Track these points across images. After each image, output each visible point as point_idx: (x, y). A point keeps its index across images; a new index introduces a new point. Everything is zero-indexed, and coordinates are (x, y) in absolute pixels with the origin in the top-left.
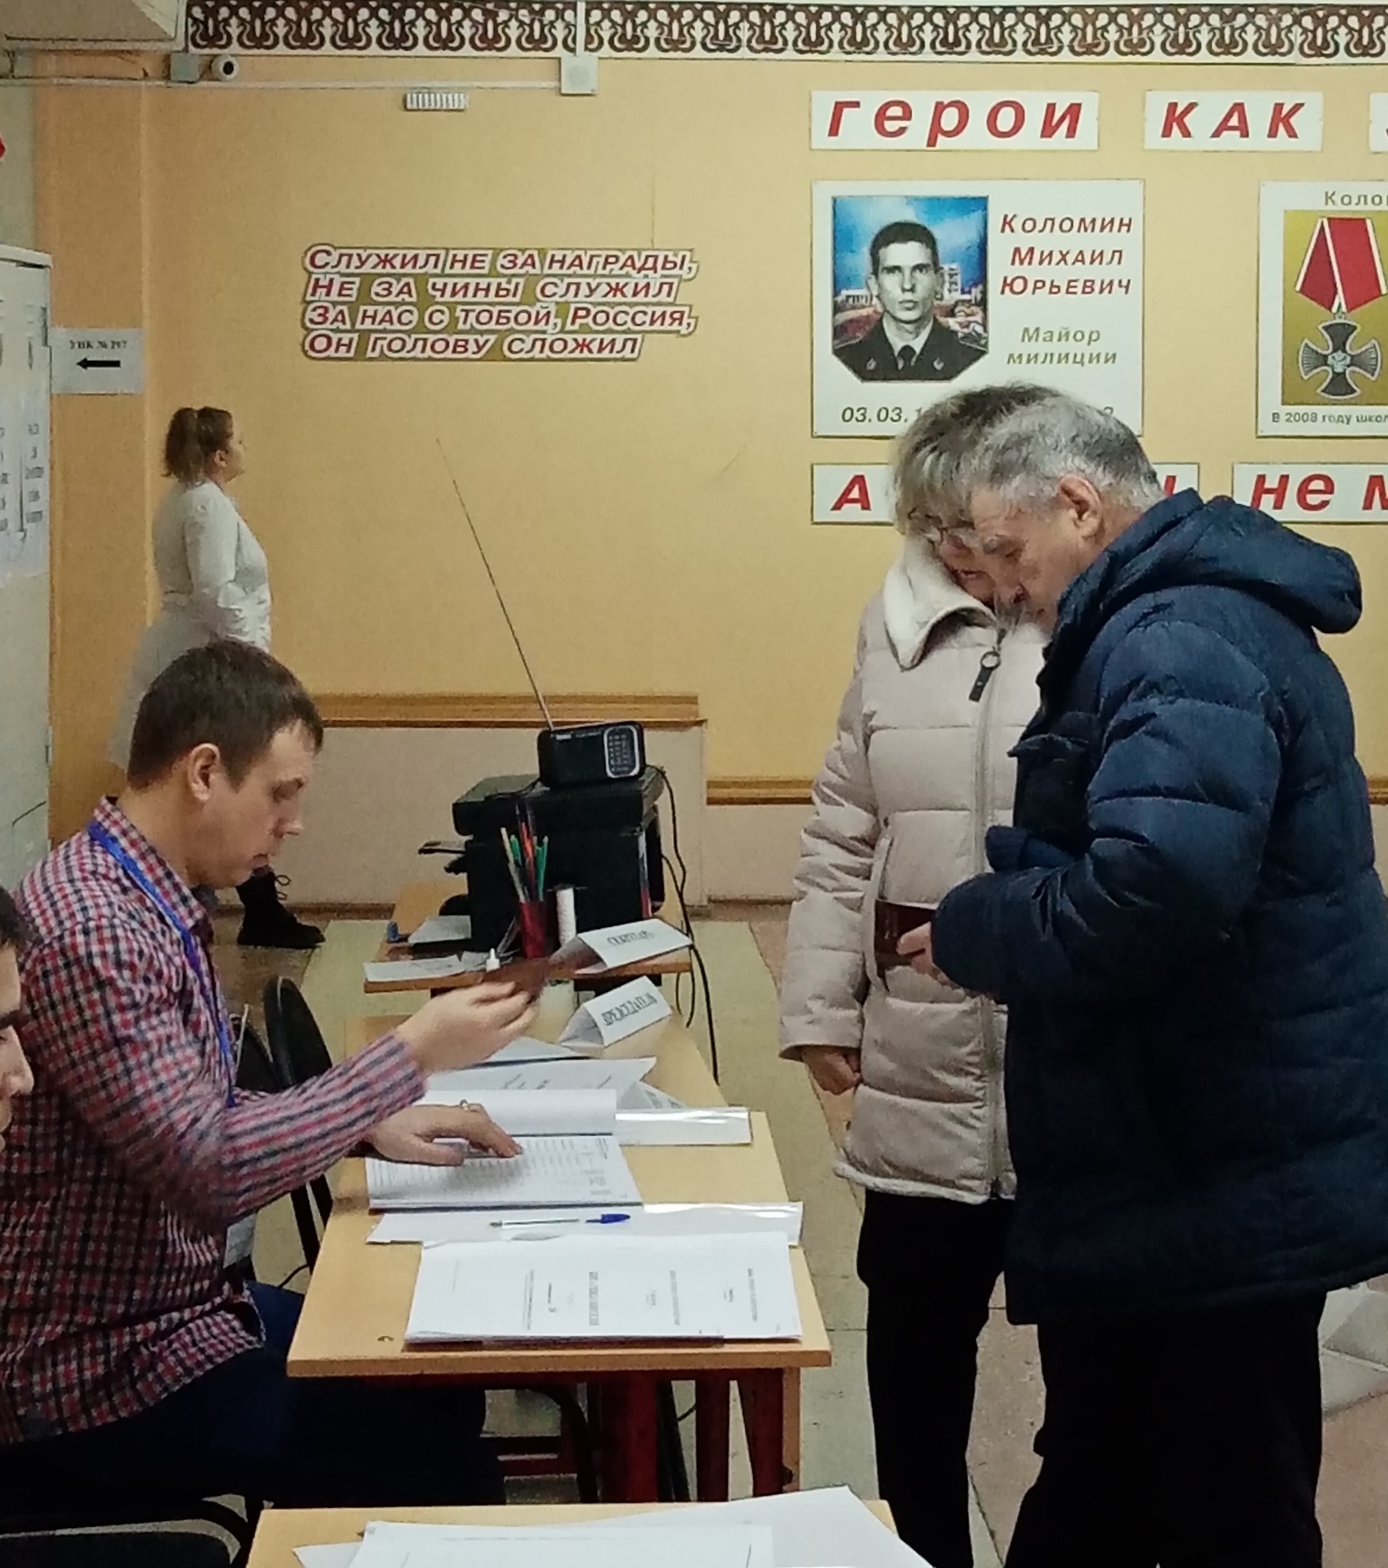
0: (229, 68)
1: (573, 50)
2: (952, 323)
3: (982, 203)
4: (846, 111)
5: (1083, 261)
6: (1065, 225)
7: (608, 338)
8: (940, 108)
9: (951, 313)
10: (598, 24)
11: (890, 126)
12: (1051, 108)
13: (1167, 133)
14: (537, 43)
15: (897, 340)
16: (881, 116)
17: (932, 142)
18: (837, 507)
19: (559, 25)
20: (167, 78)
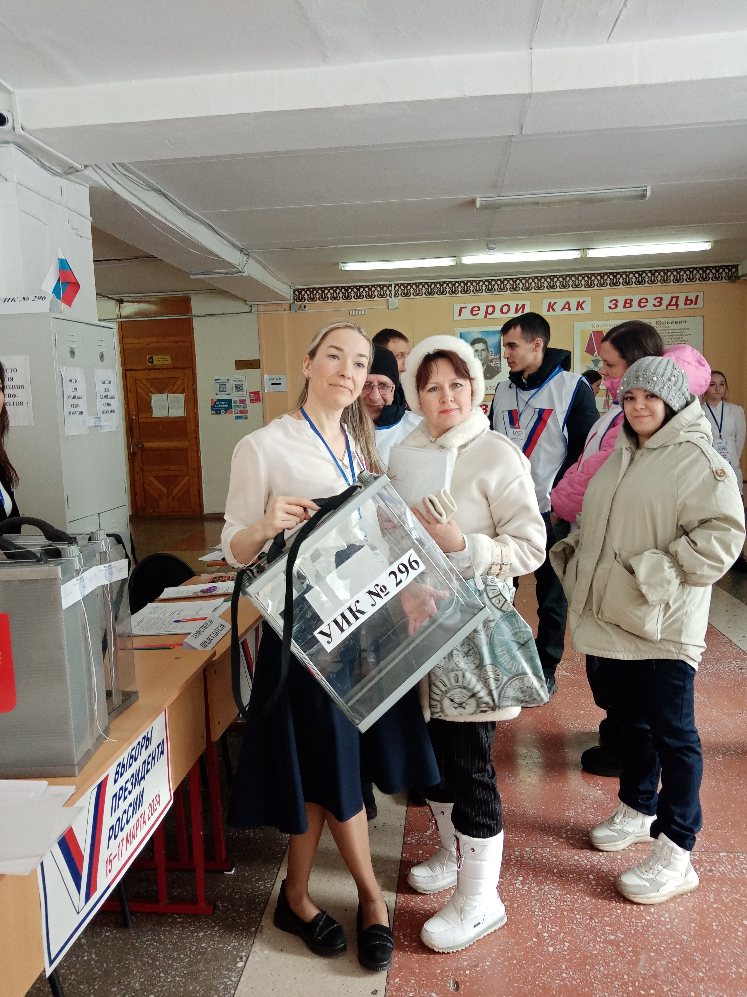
0: (305, 307)
1: (391, 297)
2: (492, 364)
4: (463, 309)
8: (488, 307)
9: (492, 361)
10: (398, 290)
11: (475, 313)
12: (517, 305)
13: (549, 310)
14: (382, 296)
16: (472, 310)
17: (486, 316)
19: (388, 291)
20: (290, 310)
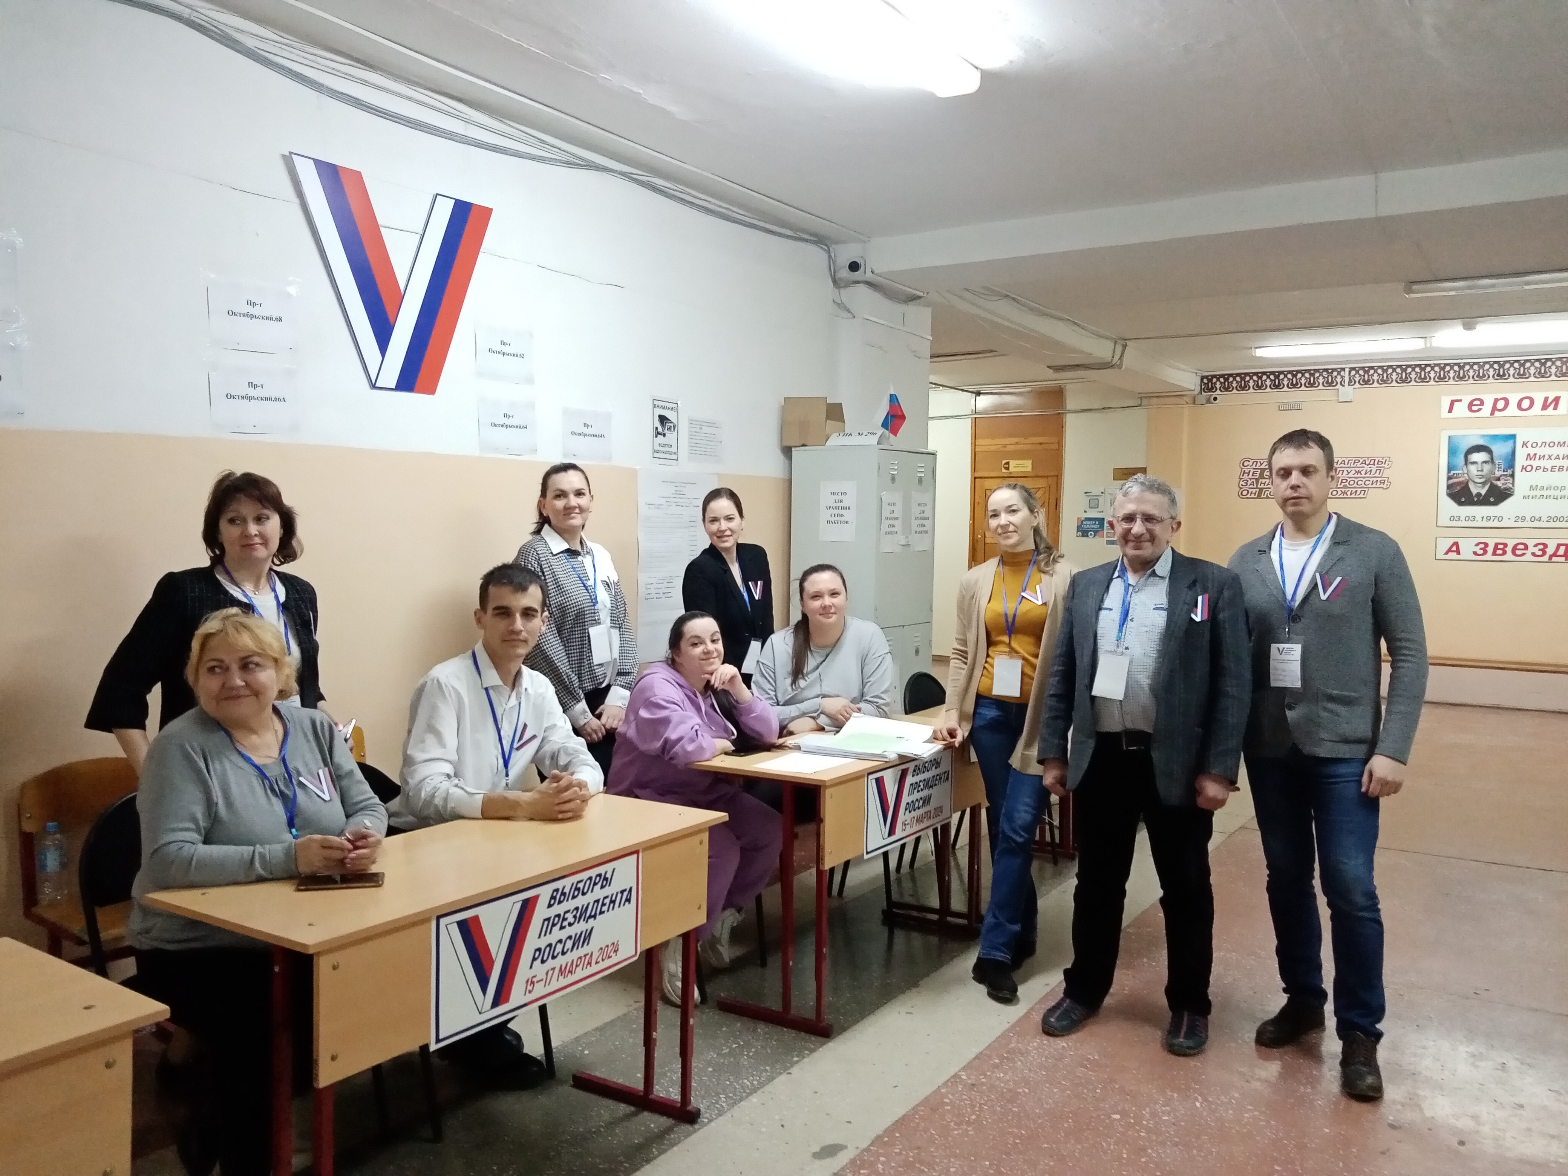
0: (1215, 399)
1: (1344, 386)
2: (1499, 484)
3: (1513, 437)
4: (1456, 404)
5: (1559, 459)
6: (1552, 444)
7: (1354, 490)
8: (1496, 400)
9: (1498, 479)
10: (1354, 376)
11: (1474, 408)
12: (1546, 399)
14: (1330, 384)
15: (1474, 490)
16: (1471, 405)
17: (1492, 413)
18: (1446, 553)
19: (1339, 377)
20: (1194, 403)
